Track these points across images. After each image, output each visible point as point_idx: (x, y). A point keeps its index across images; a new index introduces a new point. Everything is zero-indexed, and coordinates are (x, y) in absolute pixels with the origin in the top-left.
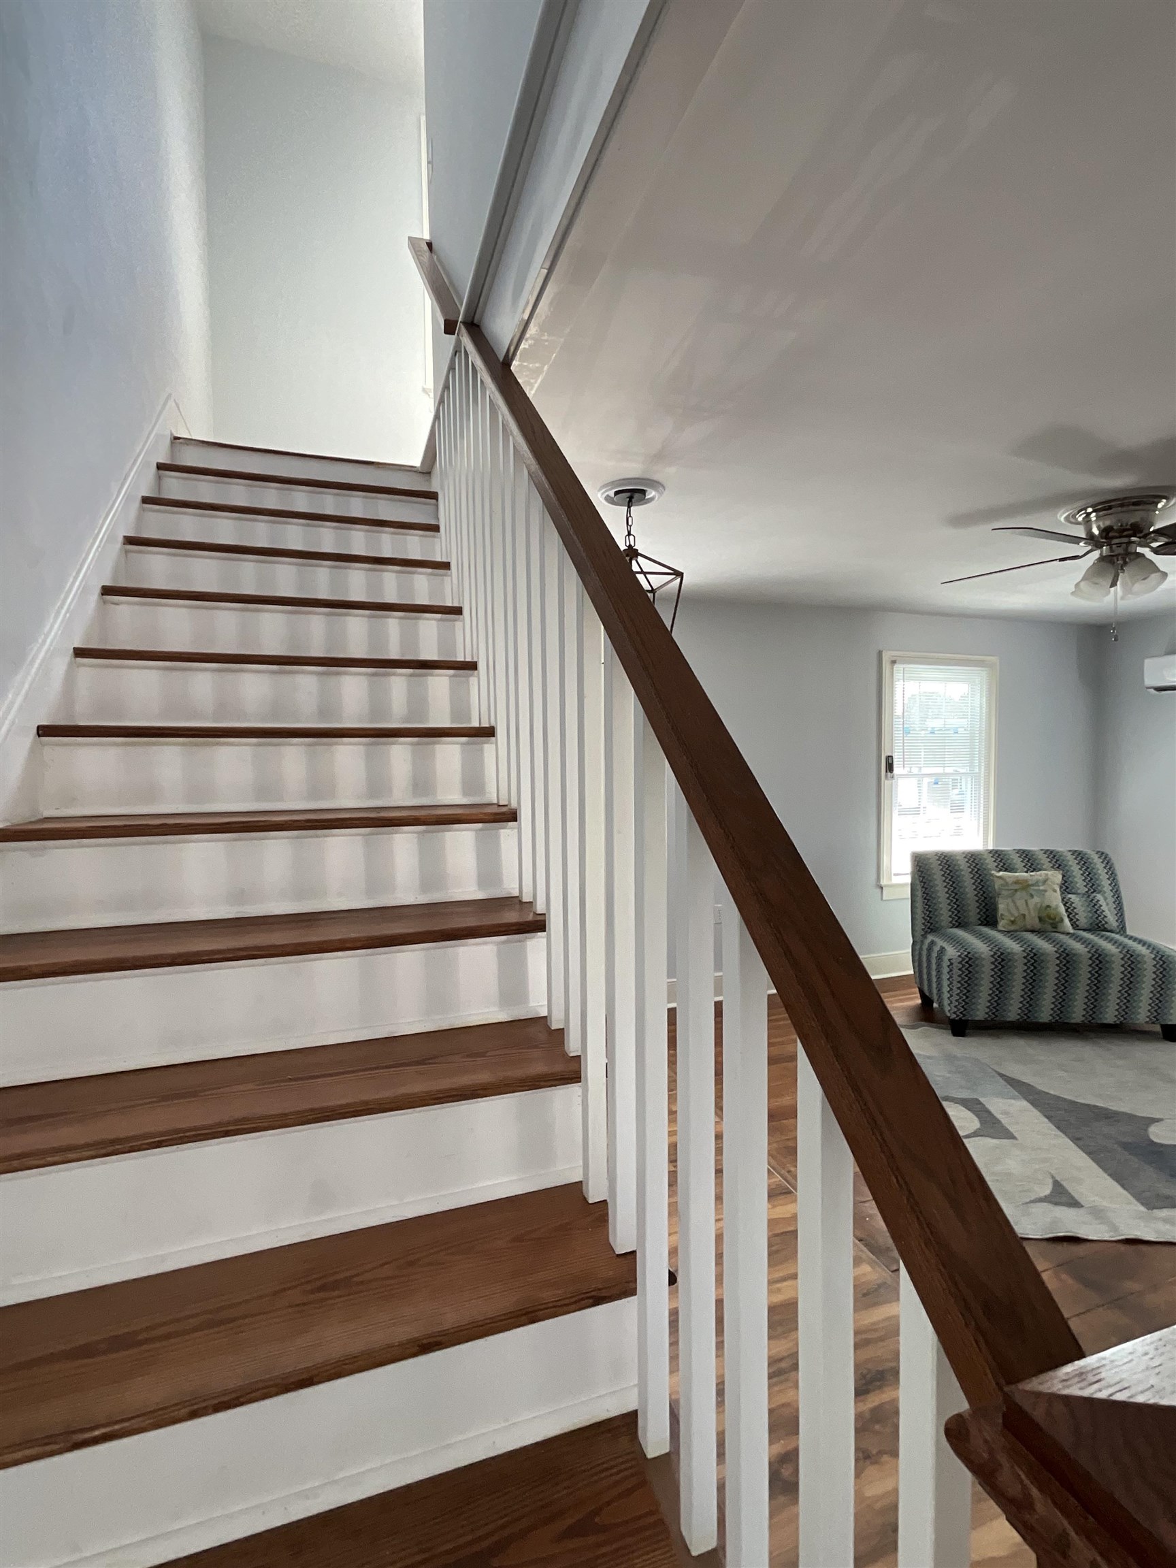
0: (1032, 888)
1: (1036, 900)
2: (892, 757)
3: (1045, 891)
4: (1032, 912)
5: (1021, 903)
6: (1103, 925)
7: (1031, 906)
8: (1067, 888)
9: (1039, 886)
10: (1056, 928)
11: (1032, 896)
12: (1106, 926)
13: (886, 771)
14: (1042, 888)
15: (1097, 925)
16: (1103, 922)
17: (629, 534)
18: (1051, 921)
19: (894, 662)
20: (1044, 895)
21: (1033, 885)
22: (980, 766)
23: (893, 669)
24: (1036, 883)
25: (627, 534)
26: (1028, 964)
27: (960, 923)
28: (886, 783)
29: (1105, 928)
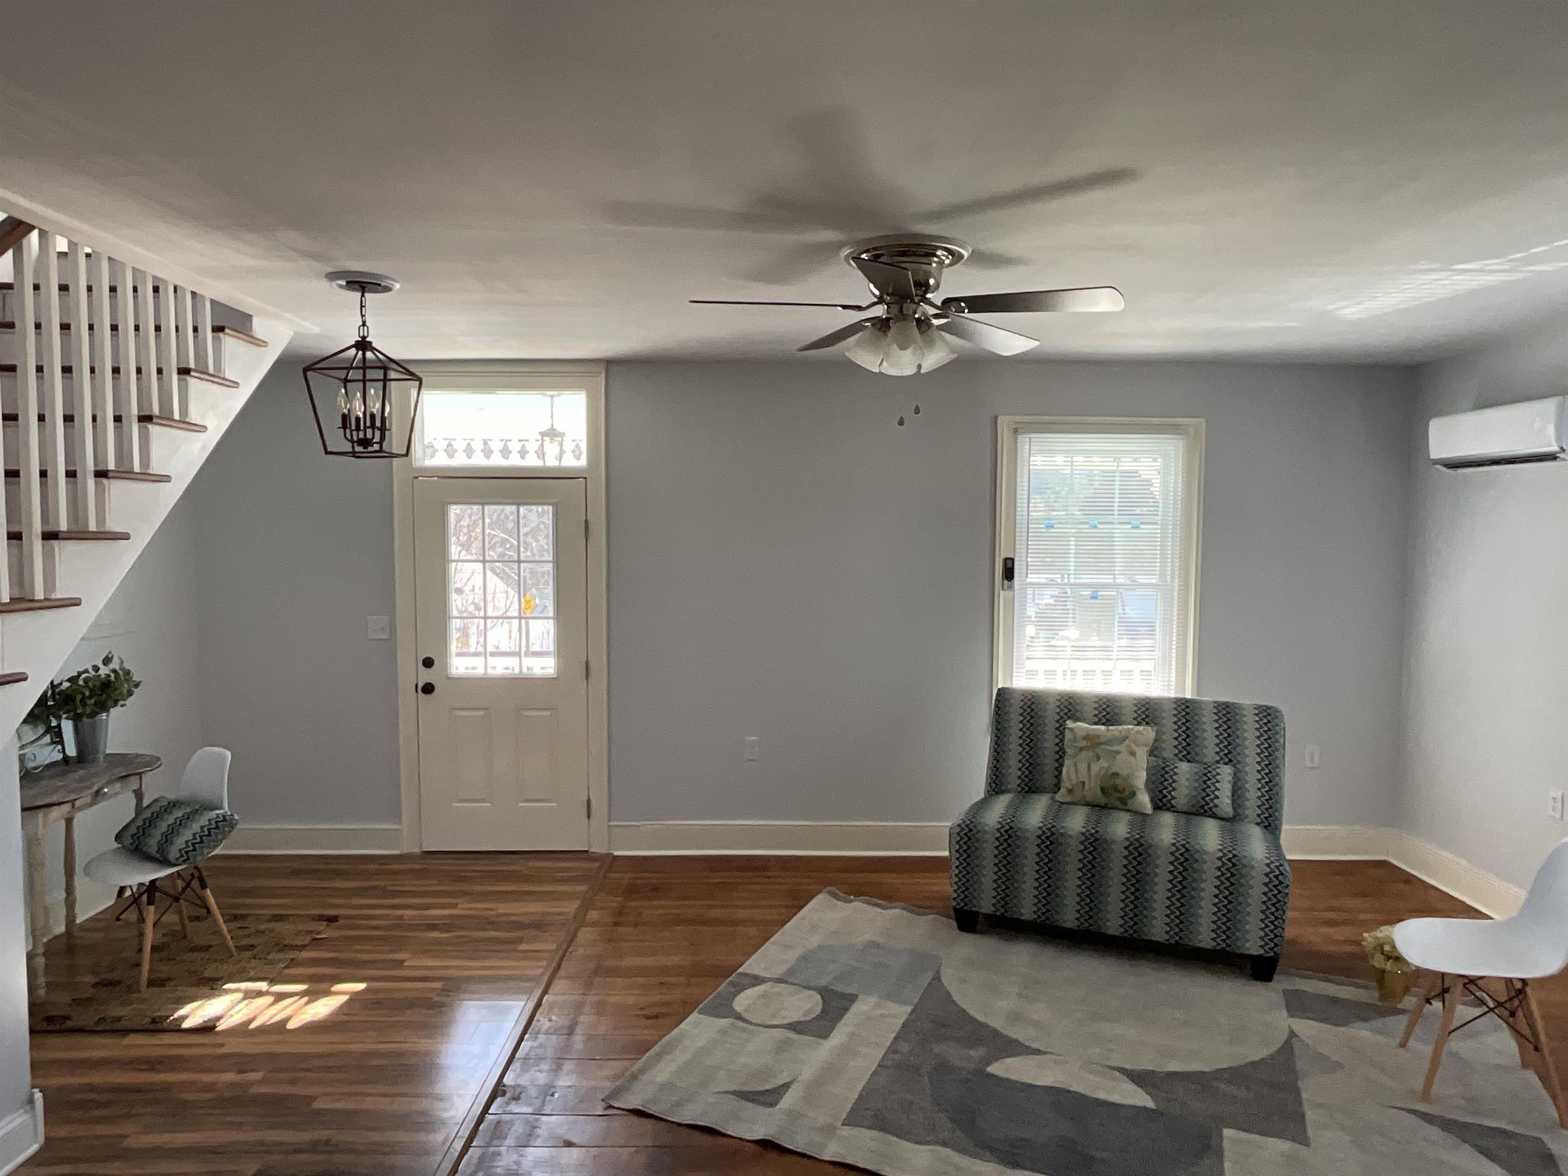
0: (1103, 747)
1: (1103, 763)
2: (1013, 560)
3: (1118, 753)
4: (1093, 778)
5: (1083, 767)
6: (1210, 809)
7: (1095, 768)
8: (1189, 753)
9: (1111, 745)
10: (1126, 804)
11: (1098, 758)
12: (1214, 810)
13: (1003, 580)
14: (1115, 748)
15: (1202, 807)
16: (1212, 805)
17: (364, 324)
18: (1119, 795)
19: (1016, 431)
20: (1114, 757)
21: (1104, 743)
22: (1173, 578)
23: (1016, 439)
24: (1109, 742)
25: (361, 323)
26: (1042, 846)
27: (1030, 788)
28: (1002, 596)
29: (1214, 813)
